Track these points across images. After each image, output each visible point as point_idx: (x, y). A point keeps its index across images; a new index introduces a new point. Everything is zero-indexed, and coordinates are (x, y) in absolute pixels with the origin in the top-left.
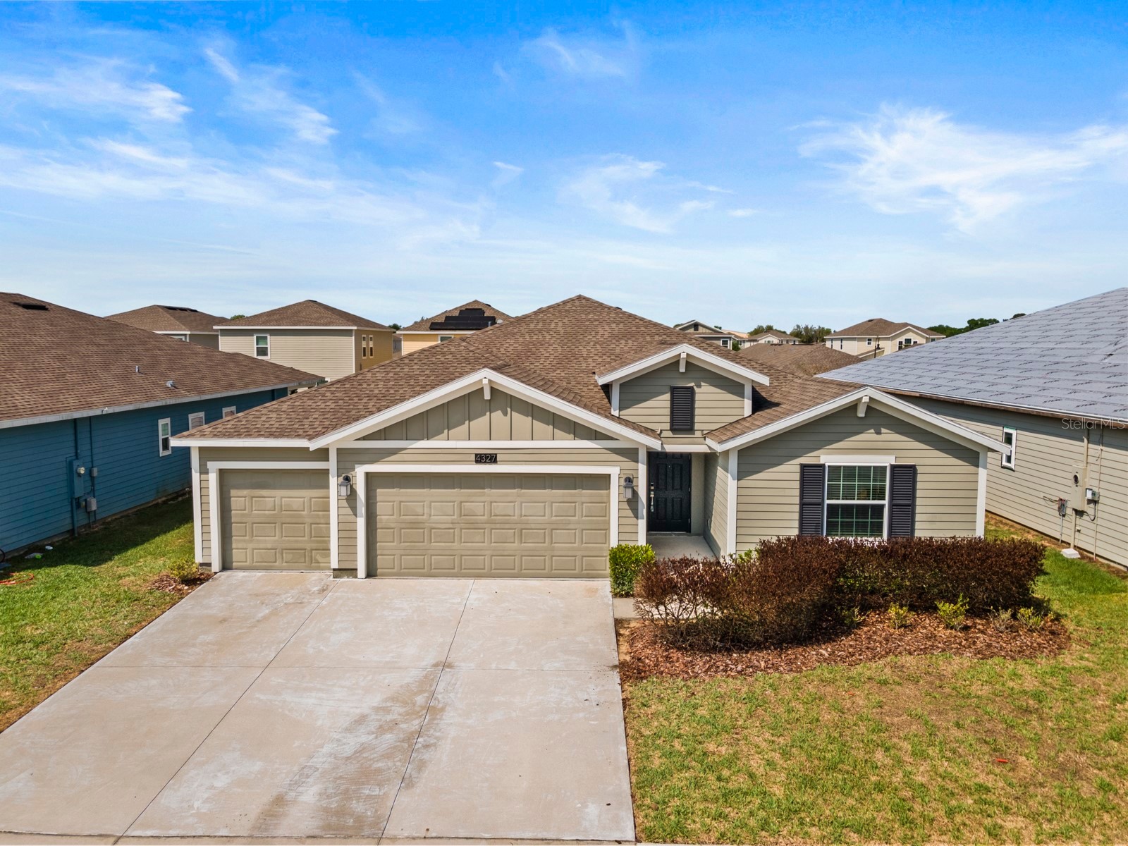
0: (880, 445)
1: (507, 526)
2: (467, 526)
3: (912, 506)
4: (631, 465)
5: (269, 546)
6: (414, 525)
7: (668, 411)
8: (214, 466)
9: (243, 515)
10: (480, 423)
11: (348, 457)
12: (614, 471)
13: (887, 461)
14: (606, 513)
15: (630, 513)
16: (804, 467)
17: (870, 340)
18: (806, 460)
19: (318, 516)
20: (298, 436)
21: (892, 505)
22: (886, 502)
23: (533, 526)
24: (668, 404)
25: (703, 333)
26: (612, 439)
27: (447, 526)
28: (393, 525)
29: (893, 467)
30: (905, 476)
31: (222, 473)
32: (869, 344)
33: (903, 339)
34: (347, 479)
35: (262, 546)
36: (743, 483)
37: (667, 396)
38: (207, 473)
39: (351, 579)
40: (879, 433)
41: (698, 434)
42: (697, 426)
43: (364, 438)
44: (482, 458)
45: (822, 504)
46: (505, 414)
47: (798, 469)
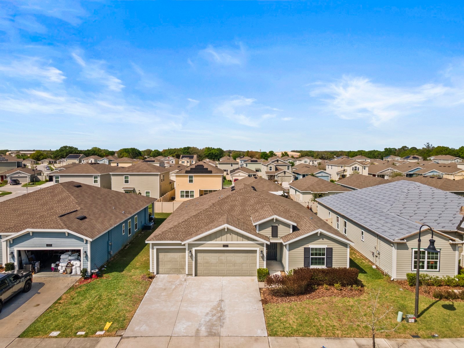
0: (323, 243)
1: (231, 263)
2: (220, 263)
3: (332, 258)
4: (262, 247)
5: (169, 268)
6: (207, 263)
7: (271, 232)
8: (155, 247)
9: (162, 260)
10: (224, 237)
11: (191, 246)
12: (258, 249)
13: (325, 246)
14: (256, 259)
15: (262, 260)
16: (305, 248)
17: (342, 166)
18: (306, 246)
19: (181, 260)
20: (178, 240)
21: (327, 258)
22: (325, 257)
23: (237, 263)
24: (271, 230)
25: (280, 163)
26: (257, 241)
27: (215, 263)
28: (201, 263)
29: (327, 248)
30: (330, 251)
31: (157, 249)
32: (342, 168)
33: (354, 166)
34: (190, 251)
35: (167, 268)
36: (290, 252)
37: (271, 228)
38: (154, 249)
39: (191, 277)
40: (323, 239)
41: (279, 238)
42: (278, 236)
43: (195, 241)
44: (225, 246)
45: (309, 257)
46: (230, 235)
47: (303, 248)
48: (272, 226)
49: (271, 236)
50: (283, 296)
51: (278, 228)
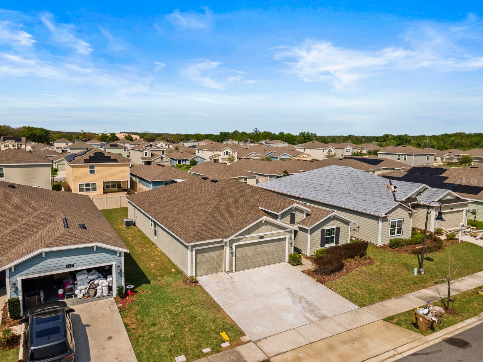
0: (334, 223)
1: (265, 253)
2: (256, 254)
3: (339, 235)
4: (291, 234)
5: (206, 268)
6: (245, 256)
7: (290, 219)
8: (194, 249)
9: (200, 261)
10: (261, 229)
11: (232, 242)
12: (287, 237)
13: (335, 227)
14: (285, 246)
15: (290, 246)
16: (322, 230)
17: (214, 151)
18: (322, 229)
19: (218, 258)
20: (218, 238)
21: (336, 236)
22: (335, 235)
23: (270, 252)
24: (290, 217)
25: (154, 148)
26: (287, 229)
27: (251, 255)
28: (240, 257)
29: (336, 228)
30: (338, 229)
31: (196, 250)
33: (225, 151)
34: (231, 247)
35: (204, 269)
36: (311, 235)
37: (290, 215)
38: (193, 251)
39: (231, 273)
40: (334, 221)
41: (296, 224)
42: (296, 222)
43: (236, 236)
44: (262, 237)
45: (325, 238)
46: (266, 226)
47: (320, 231)
48: (291, 214)
49: (290, 223)
50: (329, 274)
51: (296, 215)
